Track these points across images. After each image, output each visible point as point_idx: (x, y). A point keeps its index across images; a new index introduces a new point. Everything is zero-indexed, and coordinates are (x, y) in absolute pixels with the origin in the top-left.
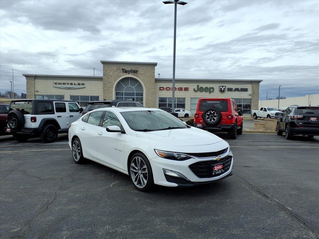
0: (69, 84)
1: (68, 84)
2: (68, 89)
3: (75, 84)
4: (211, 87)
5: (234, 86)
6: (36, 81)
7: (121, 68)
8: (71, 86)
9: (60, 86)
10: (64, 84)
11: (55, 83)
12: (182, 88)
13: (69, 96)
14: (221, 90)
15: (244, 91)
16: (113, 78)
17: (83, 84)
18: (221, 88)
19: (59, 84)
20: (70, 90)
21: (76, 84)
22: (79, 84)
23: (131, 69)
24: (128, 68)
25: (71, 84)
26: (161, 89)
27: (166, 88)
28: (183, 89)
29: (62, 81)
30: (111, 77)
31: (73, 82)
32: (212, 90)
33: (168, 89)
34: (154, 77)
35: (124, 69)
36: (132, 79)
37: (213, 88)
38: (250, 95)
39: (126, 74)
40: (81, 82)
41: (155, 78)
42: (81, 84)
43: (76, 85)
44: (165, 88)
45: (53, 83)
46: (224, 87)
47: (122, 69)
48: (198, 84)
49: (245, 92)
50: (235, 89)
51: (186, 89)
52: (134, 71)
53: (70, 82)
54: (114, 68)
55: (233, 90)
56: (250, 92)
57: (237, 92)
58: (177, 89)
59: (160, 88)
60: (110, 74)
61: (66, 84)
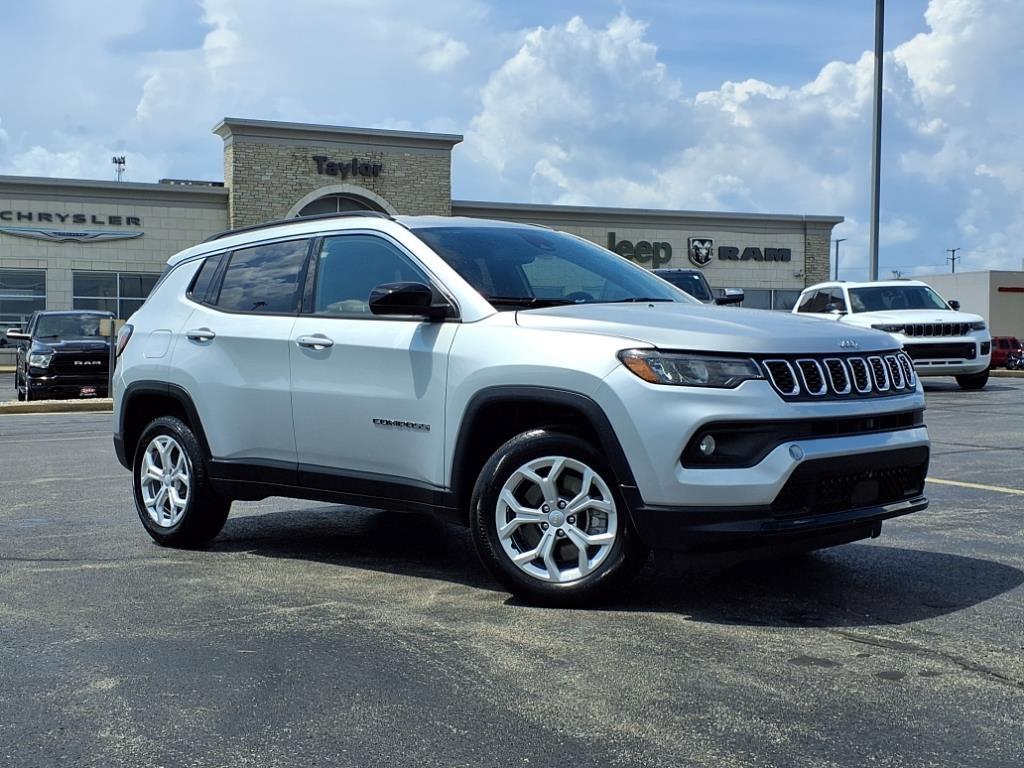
0: (70, 220)
1: (63, 219)
2: (65, 241)
3: (94, 219)
4: (660, 241)
7: (309, 155)
8: (79, 229)
9: (26, 225)
10: (45, 217)
11: (2, 215)
13: (70, 275)
14: (697, 255)
15: (776, 260)
16: (275, 196)
17: (133, 221)
18: (697, 248)
19: (20, 216)
20: (72, 245)
21: (99, 219)
22: (114, 220)
23: (355, 160)
24: (341, 154)
25: (79, 219)
29: (37, 206)
31: (88, 209)
32: (662, 254)
34: (449, 195)
35: (325, 159)
37: (667, 247)
38: (798, 276)
39: (332, 178)
40: (124, 210)
41: (453, 198)
42: (124, 221)
43: (103, 223)
46: (707, 245)
47: (316, 158)
48: (612, 230)
49: (781, 265)
50: (747, 249)
52: (365, 167)
53: (74, 208)
54: (284, 149)
55: (739, 255)
56: (797, 262)
57: (752, 264)
60: (263, 178)
61: (56, 220)
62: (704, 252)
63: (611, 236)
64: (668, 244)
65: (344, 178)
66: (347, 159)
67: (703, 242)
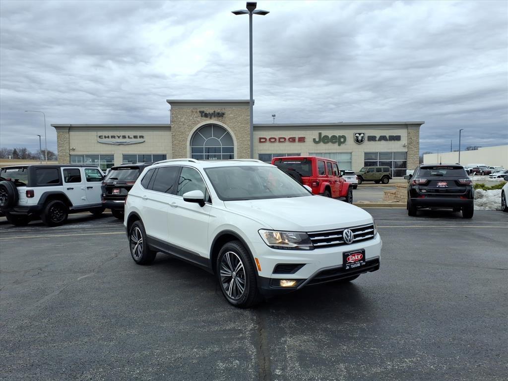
0: (121, 137)
1: (119, 137)
2: (119, 145)
3: (129, 137)
4: (341, 135)
5: (378, 133)
6: (72, 133)
7: (198, 111)
8: (124, 140)
9: (106, 140)
10: (113, 137)
11: (100, 137)
13: (121, 156)
14: (357, 139)
15: (394, 140)
16: (186, 126)
17: (142, 137)
18: (357, 137)
19: (105, 137)
20: (121, 146)
22: (135, 137)
23: (214, 111)
24: (209, 110)
25: (124, 137)
26: (262, 140)
27: (270, 139)
29: (110, 133)
30: (183, 125)
31: (127, 133)
33: (273, 140)
35: (203, 112)
36: (215, 126)
37: (344, 137)
38: (404, 146)
39: (206, 118)
40: (138, 133)
41: (254, 123)
42: (139, 137)
43: (131, 138)
45: (97, 136)
46: (362, 135)
47: (200, 112)
48: (320, 132)
49: (396, 142)
50: (381, 136)
52: (218, 114)
53: (122, 133)
54: (188, 110)
55: (377, 139)
56: (404, 141)
57: (383, 142)
59: (260, 139)
60: (182, 120)
61: (117, 138)
63: (320, 134)
64: (345, 136)
65: (211, 118)
66: (211, 111)
67: (360, 134)
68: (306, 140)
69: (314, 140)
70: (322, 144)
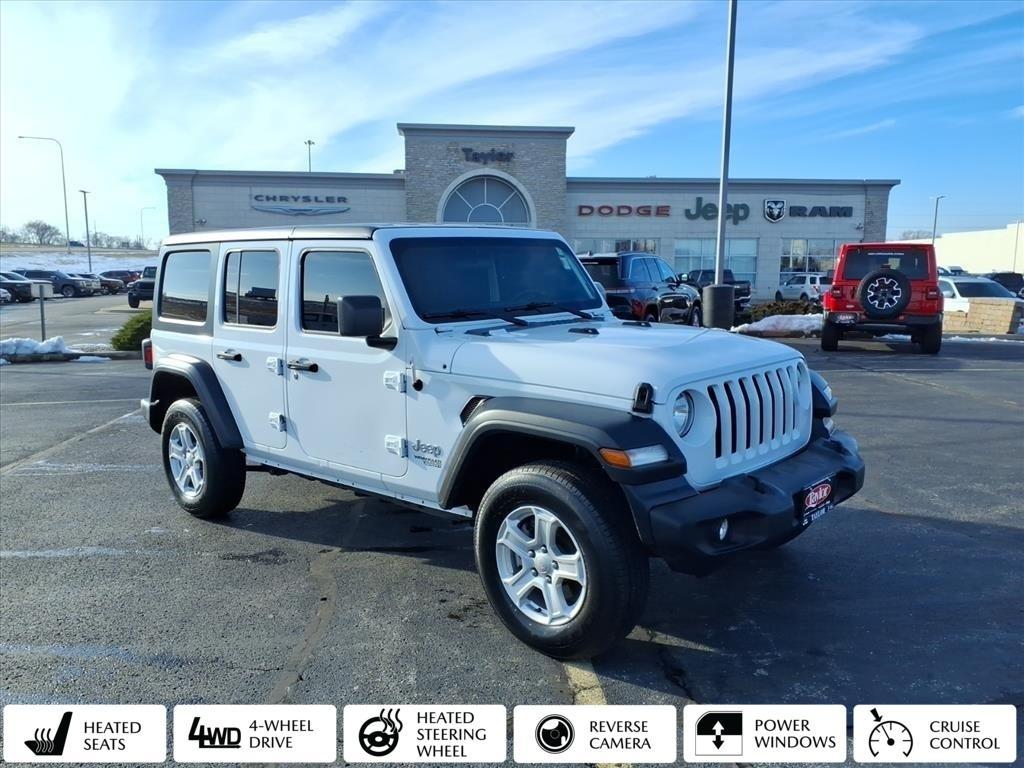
0: (300, 200)
1: (296, 199)
2: (297, 215)
3: (316, 199)
4: (740, 203)
5: (808, 201)
6: (199, 190)
7: (460, 148)
8: (307, 206)
9: (271, 204)
10: (284, 198)
11: (256, 198)
12: (649, 207)
14: (771, 213)
15: (839, 215)
16: (435, 179)
17: (342, 200)
18: (771, 208)
19: (268, 198)
20: (300, 217)
21: (319, 199)
22: (329, 200)
23: (493, 150)
24: (482, 146)
25: (307, 199)
26: (585, 211)
27: (600, 209)
28: (653, 211)
29: (279, 191)
30: (430, 176)
31: (312, 192)
32: (741, 213)
33: (606, 211)
34: (564, 173)
35: (471, 150)
36: (491, 179)
37: (745, 207)
38: (858, 228)
39: (476, 164)
40: (336, 193)
41: (568, 175)
42: (336, 200)
43: (321, 202)
44: (596, 210)
45: (251, 195)
46: (779, 206)
47: (464, 150)
48: (700, 195)
49: (844, 220)
50: (814, 208)
51: (663, 211)
52: (501, 154)
53: (302, 192)
54: (440, 145)
55: (808, 213)
56: (858, 218)
57: (819, 219)
58: (634, 210)
59: (581, 208)
60: (427, 166)
61: (292, 200)
62: (776, 212)
63: (699, 200)
64: (746, 205)
65: (484, 164)
66: (486, 149)
67: (776, 203)
68: (671, 212)
69: (687, 212)
70: (701, 220)
